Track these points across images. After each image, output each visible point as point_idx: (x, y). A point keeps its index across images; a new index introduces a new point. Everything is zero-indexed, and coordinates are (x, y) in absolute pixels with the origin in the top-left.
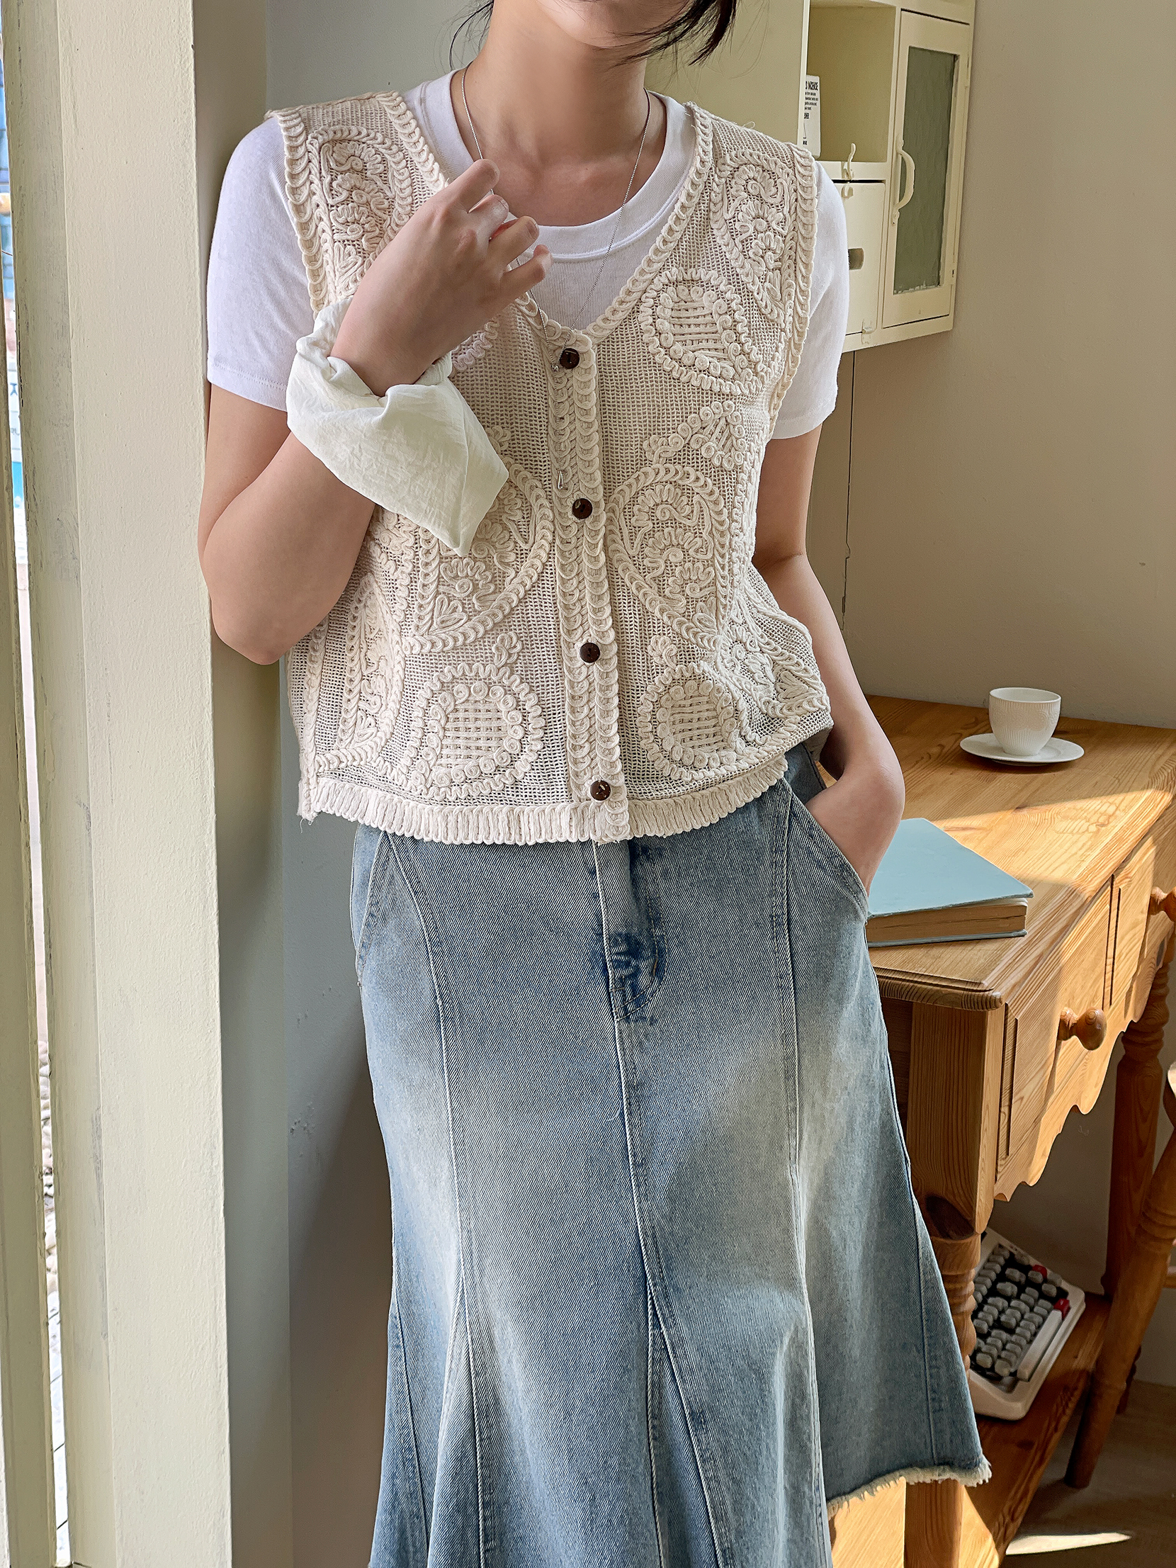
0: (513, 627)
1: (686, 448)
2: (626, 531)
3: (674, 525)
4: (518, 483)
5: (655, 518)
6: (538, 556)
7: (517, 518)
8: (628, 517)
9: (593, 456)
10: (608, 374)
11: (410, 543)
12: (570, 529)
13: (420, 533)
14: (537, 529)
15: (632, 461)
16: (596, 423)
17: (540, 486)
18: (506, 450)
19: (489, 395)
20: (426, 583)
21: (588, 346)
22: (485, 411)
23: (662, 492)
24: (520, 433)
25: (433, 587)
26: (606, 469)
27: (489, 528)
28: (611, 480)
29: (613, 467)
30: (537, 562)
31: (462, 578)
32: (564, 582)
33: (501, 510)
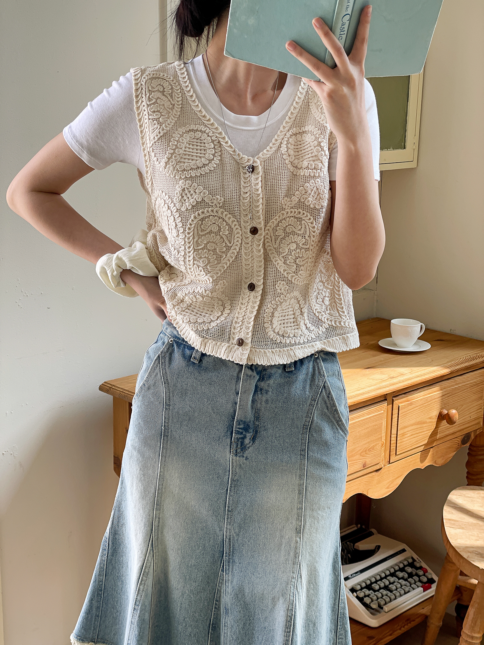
0: (224, 278)
1: (299, 202)
2: (273, 238)
3: (293, 234)
4: (227, 219)
5: (286, 232)
6: (235, 249)
7: (226, 234)
8: (274, 232)
9: (259, 208)
10: (268, 173)
11: (183, 243)
12: (248, 238)
13: (186, 239)
14: (235, 238)
15: (278, 209)
16: (261, 194)
17: (236, 220)
18: (221, 206)
19: (215, 184)
20: (190, 260)
21: (258, 163)
22: (213, 190)
23: (289, 221)
24: (228, 199)
25: (192, 261)
26: (266, 213)
27: (215, 237)
28: (268, 217)
29: (269, 212)
30: (234, 251)
31: (203, 258)
32: (246, 260)
33: (220, 230)
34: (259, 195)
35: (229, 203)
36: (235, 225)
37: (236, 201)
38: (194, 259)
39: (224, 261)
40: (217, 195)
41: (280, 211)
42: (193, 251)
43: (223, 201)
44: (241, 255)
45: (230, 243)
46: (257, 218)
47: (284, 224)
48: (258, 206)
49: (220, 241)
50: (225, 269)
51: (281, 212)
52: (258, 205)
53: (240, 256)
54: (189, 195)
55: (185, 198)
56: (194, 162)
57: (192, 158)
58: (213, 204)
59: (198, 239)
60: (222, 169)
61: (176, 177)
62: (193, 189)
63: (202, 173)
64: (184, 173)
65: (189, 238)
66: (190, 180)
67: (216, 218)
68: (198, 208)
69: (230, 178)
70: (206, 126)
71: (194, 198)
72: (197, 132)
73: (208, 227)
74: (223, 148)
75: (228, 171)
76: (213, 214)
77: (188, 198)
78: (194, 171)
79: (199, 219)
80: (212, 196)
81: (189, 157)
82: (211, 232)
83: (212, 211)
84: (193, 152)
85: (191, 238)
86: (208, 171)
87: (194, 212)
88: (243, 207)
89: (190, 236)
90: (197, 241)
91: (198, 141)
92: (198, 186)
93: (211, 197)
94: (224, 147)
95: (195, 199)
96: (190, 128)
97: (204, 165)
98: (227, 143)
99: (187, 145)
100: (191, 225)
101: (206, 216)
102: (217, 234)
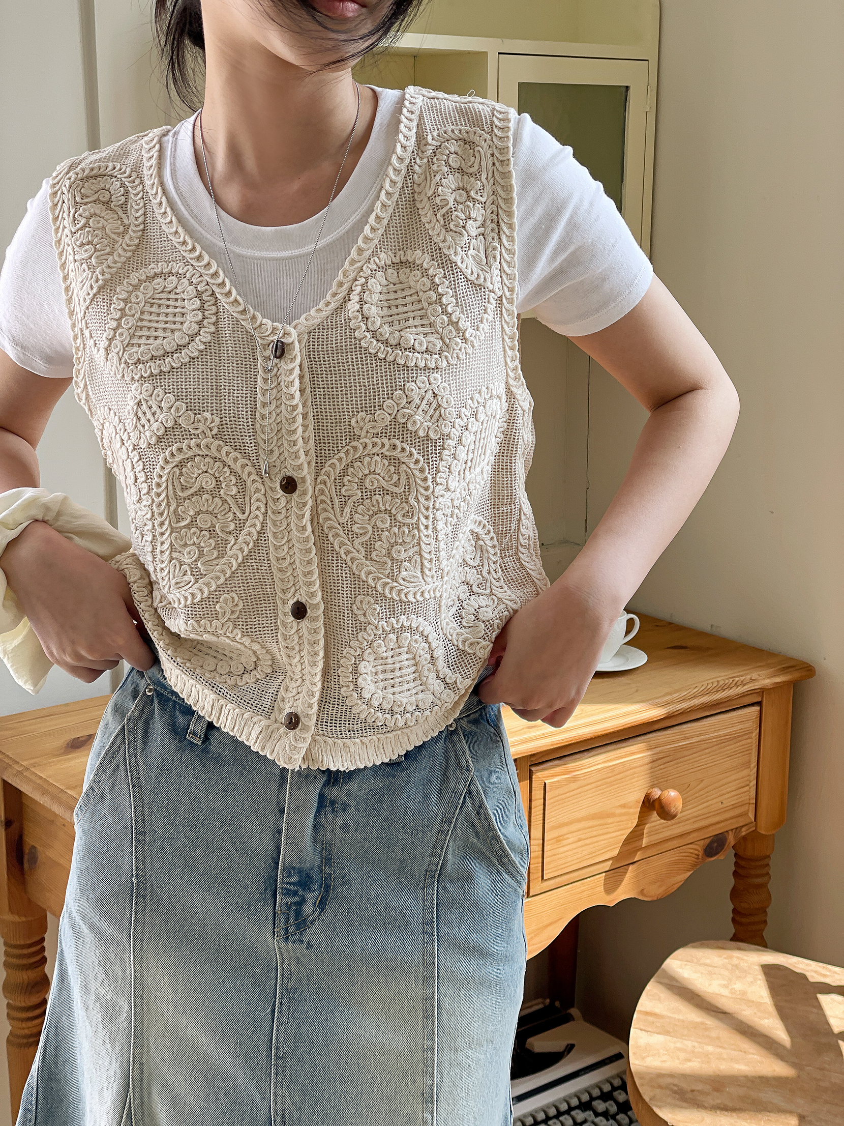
0: (234, 589)
1: (393, 423)
2: (336, 500)
3: (381, 493)
4: (230, 462)
5: (364, 488)
6: (254, 525)
7: (233, 493)
8: (338, 487)
9: (297, 436)
10: (317, 360)
11: (149, 516)
12: (280, 501)
13: (154, 507)
14: (252, 501)
15: (342, 436)
16: (300, 406)
17: (250, 464)
18: (216, 435)
19: (201, 387)
20: (163, 550)
21: (293, 338)
22: (197, 400)
23: (369, 464)
24: (228, 419)
25: (167, 553)
26: (318, 445)
27: (210, 502)
28: (323, 455)
29: (324, 443)
30: (253, 530)
31: (190, 545)
32: (277, 548)
33: (218, 486)
34: (295, 408)
35: (232, 428)
36: (250, 474)
37: (245, 424)
38: (172, 549)
39: (232, 552)
40: (204, 411)
41: (348, 440)
42: (169, 531)
43: (218, 423)
44: (266, 538)
45: (244, 513)
46: (293, 457)
47: (361, 470)
48: (294, 432)
49: (222, 508)
50: (234, 569)
51: (350, 444)
52: (293, 428)
53: (265, 540)
54: (149, 415)
55: (143, 421)
56: (159, 341)
57: (156, 334)
58: (198, 432)
59: (178, 506)
60: (217, 351)
61: (126, 378)
62: (156, 400)
63: (174, 365)
64: (139, 368)
65: (160, 505)
66: (150, 382)
67: (207, 459)
68: (170, 440)
69: (235, 372)
70: (187, 263)
71: (159, 421)
72: (171, 278)
73: (194, 479)
74: (222, 308)
75: (231, 358)
76: (201, 453)
77: (149, 421)
78: (158, 362)
79: (174, 464)
80: (195, 414)
81: (147, 333)
82: (201, 491)
83: (198, 445)
84: (157, 322)
85: (164, 504)
86: (187, 360)
87: (163, 449)
88: (262, 436)
89: (162, 501)
90: (175, 511)
91: (172, 296)
92: (166, 393)
93: (193, 415)
94: (224, 304)
95: (162, 423)
96: (156, 270)
97: (180, 348)
98: (229, 293)
99: (147, 308)
100: (160, 476)
101: (187, 456)
102: (214, 495)
